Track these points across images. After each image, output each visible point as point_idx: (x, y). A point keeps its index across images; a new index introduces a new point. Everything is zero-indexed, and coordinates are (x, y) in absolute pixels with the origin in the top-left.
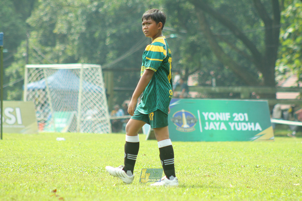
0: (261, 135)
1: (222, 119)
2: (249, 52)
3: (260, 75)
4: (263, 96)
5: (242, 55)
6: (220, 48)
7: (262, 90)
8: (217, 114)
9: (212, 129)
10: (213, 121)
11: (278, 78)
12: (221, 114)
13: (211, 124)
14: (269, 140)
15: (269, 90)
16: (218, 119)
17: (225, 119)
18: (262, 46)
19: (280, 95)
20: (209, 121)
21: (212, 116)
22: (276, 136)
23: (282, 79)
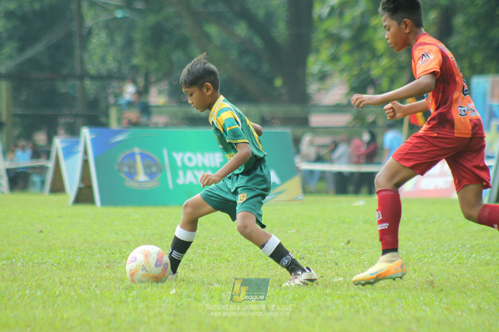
0: (279, 193)
1: (207, 163)
2: (258, 42)
3: (278, 82)
4: (287, 121)
5: (245, 49)
6: (207, 36)
7: (282, 110)
8: (199, 156)
9: (191, 183)
10: (192, 169)
11: (313, 87)
12: (206, 155)
13: (189, 173)
14: (294, 200)
15: (296, 110)
16: (200, 165)
17: (213, 165)
18: (281, 30)
19: (316, 120)
20: (185, 168)
21: (190, 159)
22: (305, 191)
23: (319, 90)
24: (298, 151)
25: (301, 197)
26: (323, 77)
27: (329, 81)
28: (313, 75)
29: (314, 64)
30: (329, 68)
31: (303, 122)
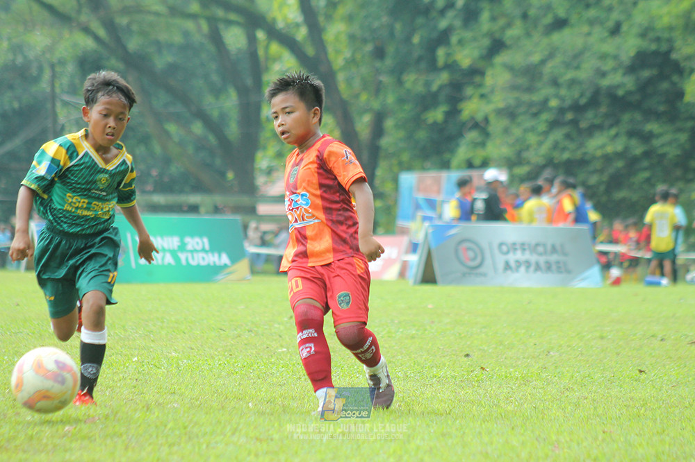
0: (230, 273)
1: (166, 246)
2: (212, 139)
3: (230, 175)
4: (237, 209)
5: (201, 145)
6: (167, 133)
7: (233, 200)
8: (159, 239)
11: (260, 180)
12: (165, 239)
14: (243, 279)
15: (245, 200)
17: (171, 248)
18: (233, 130)
19: (263, 209)
22: (253, 272)
23: (266, 183)
24: (246, 236)
25: (249, 276)
26: (269, 171)
27: (275, 175)
28: (261, 170)
29: (263, 161)
30: (275, 163)
31: (252, 211)
